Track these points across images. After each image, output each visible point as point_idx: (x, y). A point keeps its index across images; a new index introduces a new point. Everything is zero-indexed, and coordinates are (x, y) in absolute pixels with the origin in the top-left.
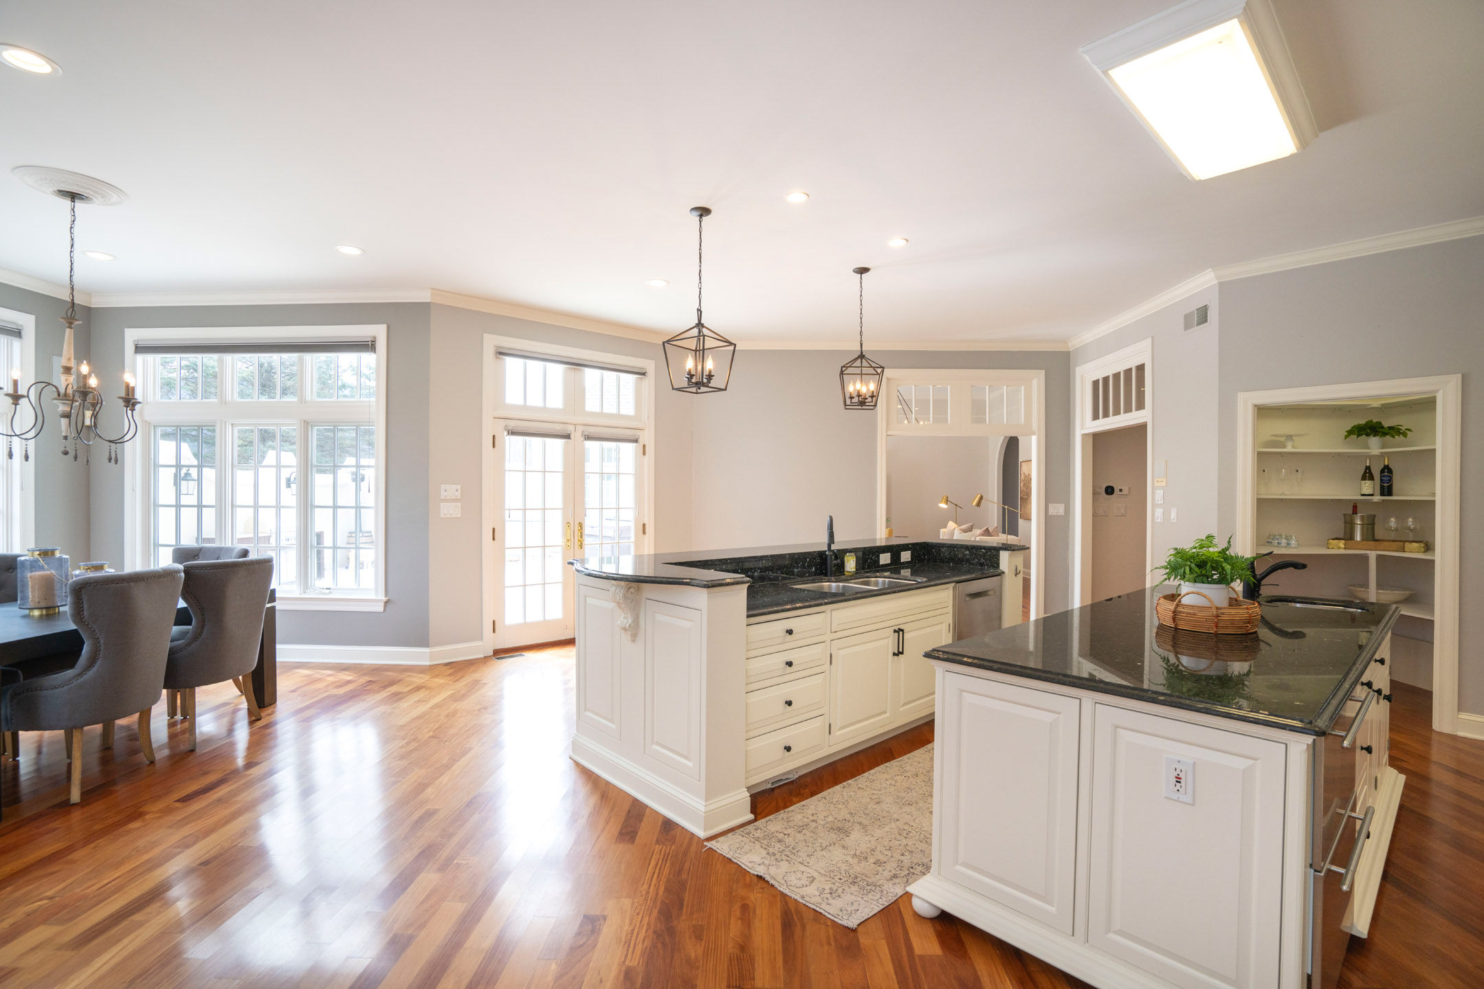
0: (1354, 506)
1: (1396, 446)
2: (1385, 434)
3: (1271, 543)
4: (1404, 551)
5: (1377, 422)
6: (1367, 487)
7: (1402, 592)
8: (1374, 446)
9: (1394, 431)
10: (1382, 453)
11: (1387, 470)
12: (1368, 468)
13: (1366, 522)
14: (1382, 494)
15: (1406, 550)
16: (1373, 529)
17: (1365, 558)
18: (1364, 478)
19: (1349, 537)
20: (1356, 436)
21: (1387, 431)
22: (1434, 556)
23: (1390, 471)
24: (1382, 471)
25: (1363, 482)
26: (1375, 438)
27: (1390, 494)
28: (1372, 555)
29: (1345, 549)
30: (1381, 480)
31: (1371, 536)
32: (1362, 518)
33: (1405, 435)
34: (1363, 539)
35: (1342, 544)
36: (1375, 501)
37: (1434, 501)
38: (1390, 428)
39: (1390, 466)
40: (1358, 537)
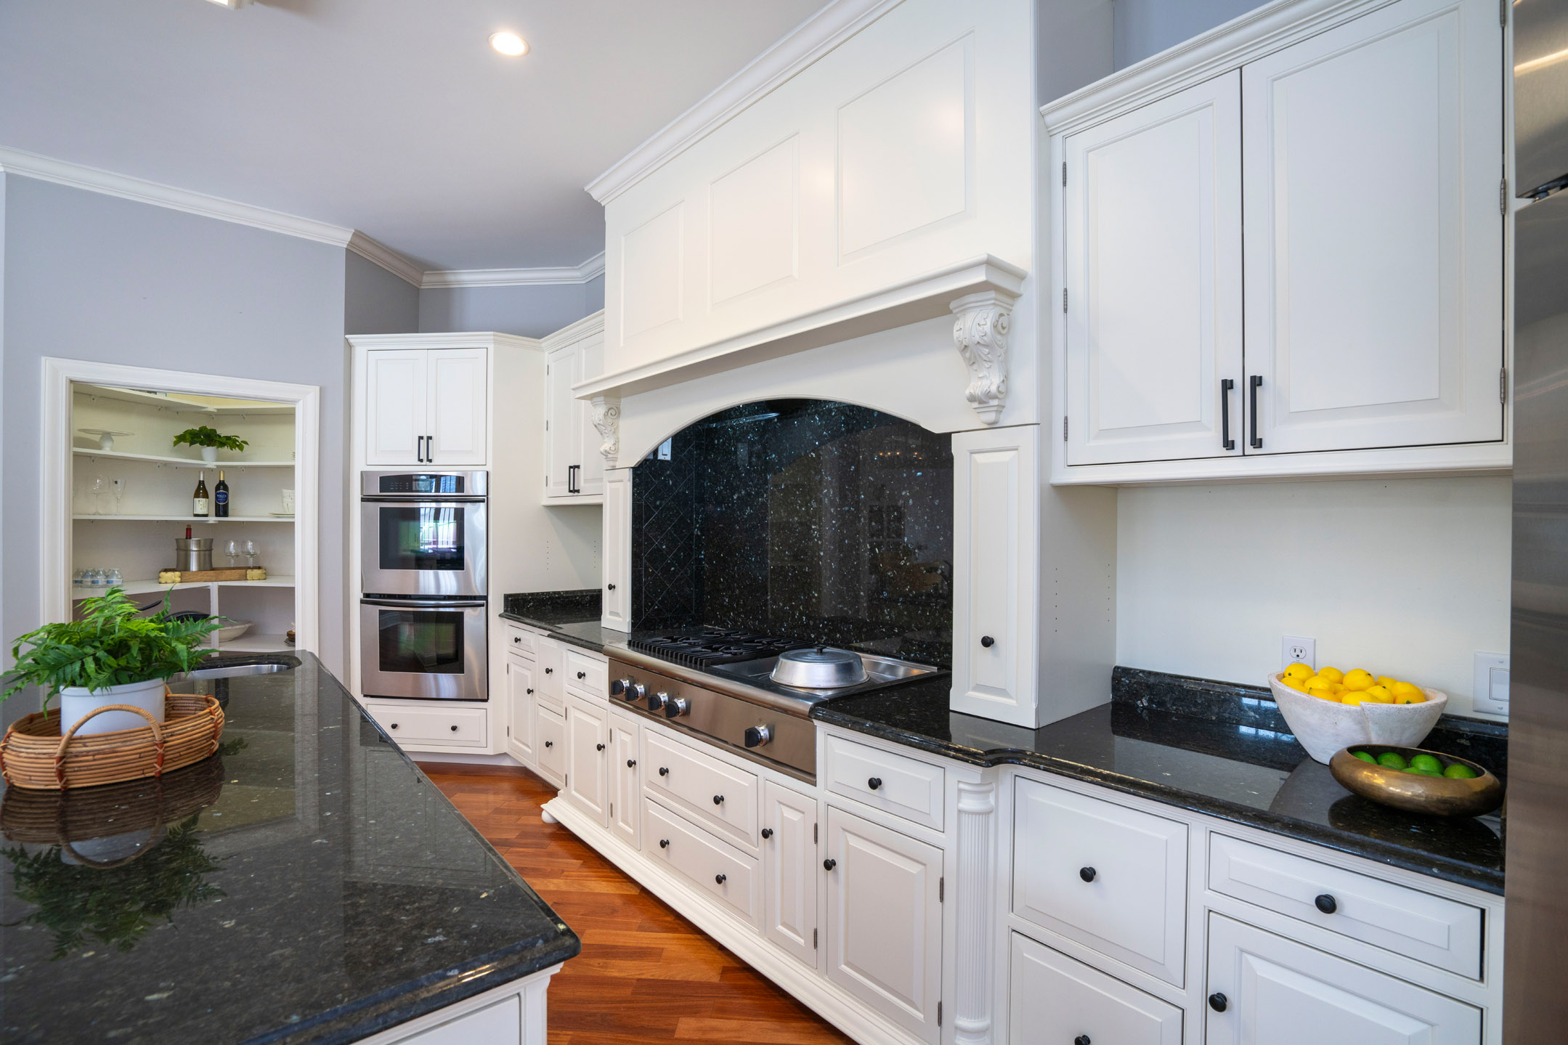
0: (187, 529)
1: (233, 459)
2: (222, 444)
3: (81, 582)
4: (246, 579)
5: (211, 430)
6: (201, 506)
7: (243, 626)
8: (209, 457)
9: (231, 442)
10: (218, 466)
11: (222, 486)
12: (201, 483)
13: (202, 548)
14: (217, 515)
15: (248, 578)
16: (210, 556)
17: (206, 591)
18: (197, 495)
19: (183, 567)
20: (188, 444)
21: (224, 440)
22: (294, 582)
23: (226, 488)
24: (217, 488)
25: (197, 500)
26: (209, 448)
27: (226, 514)
28: (214, 587)
29: (181, 582)
30: (217, 498)
31: (208, 565)
32: (199, 543)
33: (241, 448)
34: (201, 569)
35: (176, 576)
36: (211, 522)
37: (293, 523)
38: (228, 438)
39: (226, 482)
40: (194, 567)
